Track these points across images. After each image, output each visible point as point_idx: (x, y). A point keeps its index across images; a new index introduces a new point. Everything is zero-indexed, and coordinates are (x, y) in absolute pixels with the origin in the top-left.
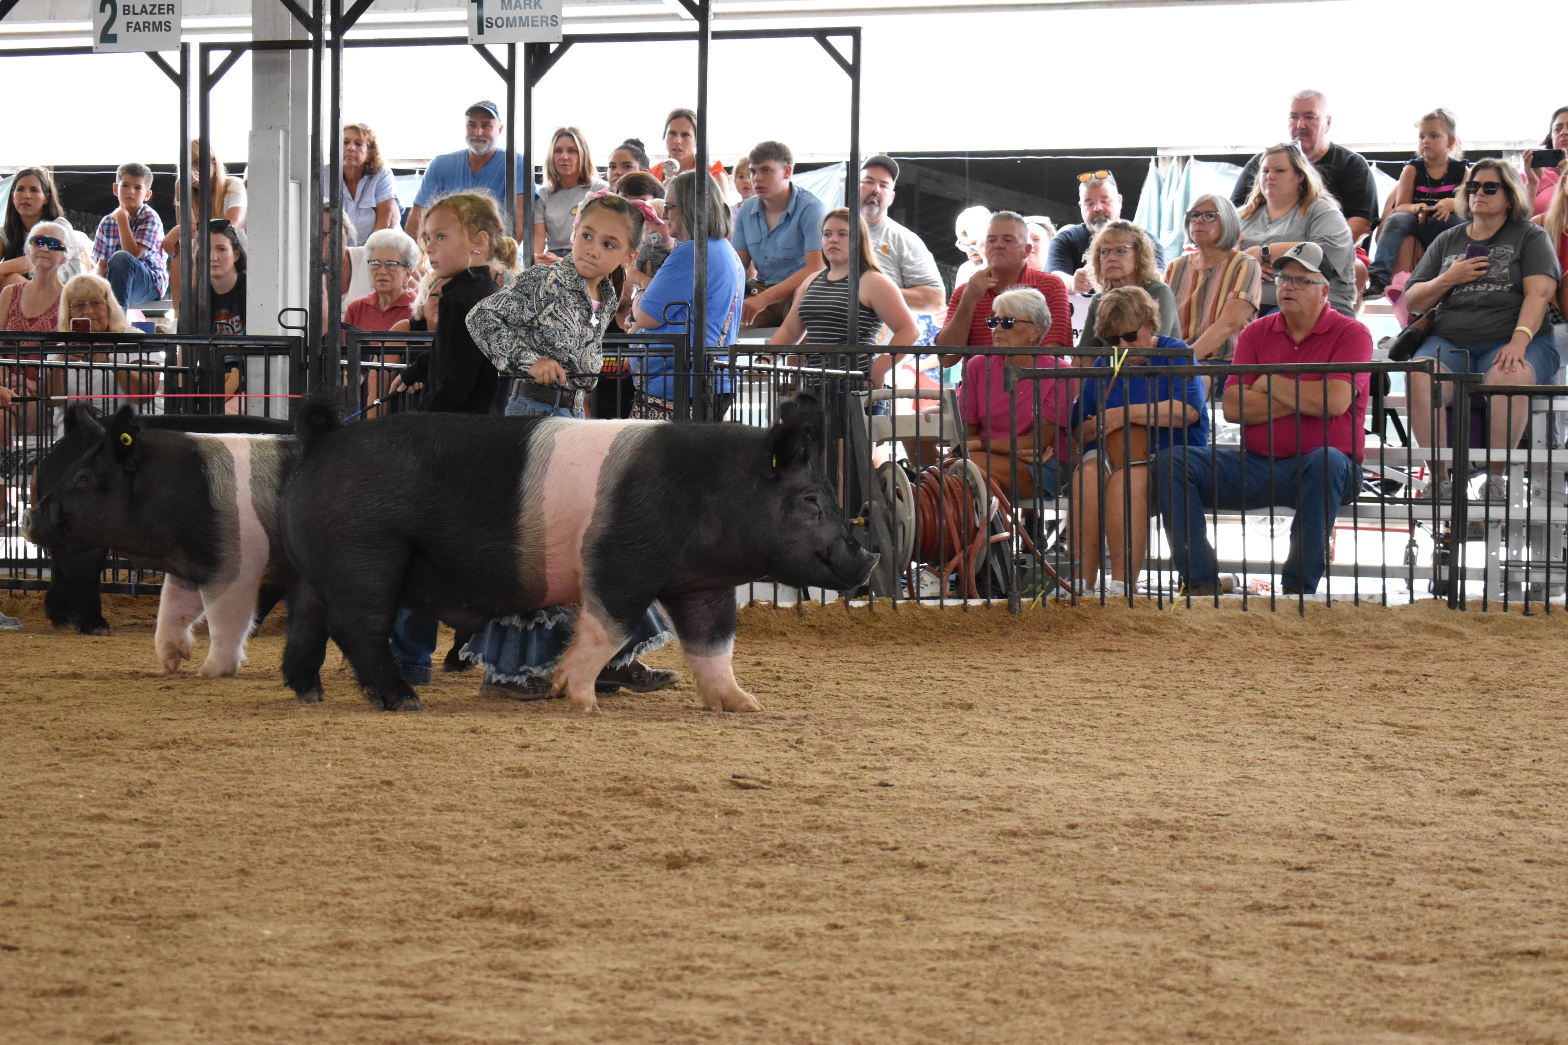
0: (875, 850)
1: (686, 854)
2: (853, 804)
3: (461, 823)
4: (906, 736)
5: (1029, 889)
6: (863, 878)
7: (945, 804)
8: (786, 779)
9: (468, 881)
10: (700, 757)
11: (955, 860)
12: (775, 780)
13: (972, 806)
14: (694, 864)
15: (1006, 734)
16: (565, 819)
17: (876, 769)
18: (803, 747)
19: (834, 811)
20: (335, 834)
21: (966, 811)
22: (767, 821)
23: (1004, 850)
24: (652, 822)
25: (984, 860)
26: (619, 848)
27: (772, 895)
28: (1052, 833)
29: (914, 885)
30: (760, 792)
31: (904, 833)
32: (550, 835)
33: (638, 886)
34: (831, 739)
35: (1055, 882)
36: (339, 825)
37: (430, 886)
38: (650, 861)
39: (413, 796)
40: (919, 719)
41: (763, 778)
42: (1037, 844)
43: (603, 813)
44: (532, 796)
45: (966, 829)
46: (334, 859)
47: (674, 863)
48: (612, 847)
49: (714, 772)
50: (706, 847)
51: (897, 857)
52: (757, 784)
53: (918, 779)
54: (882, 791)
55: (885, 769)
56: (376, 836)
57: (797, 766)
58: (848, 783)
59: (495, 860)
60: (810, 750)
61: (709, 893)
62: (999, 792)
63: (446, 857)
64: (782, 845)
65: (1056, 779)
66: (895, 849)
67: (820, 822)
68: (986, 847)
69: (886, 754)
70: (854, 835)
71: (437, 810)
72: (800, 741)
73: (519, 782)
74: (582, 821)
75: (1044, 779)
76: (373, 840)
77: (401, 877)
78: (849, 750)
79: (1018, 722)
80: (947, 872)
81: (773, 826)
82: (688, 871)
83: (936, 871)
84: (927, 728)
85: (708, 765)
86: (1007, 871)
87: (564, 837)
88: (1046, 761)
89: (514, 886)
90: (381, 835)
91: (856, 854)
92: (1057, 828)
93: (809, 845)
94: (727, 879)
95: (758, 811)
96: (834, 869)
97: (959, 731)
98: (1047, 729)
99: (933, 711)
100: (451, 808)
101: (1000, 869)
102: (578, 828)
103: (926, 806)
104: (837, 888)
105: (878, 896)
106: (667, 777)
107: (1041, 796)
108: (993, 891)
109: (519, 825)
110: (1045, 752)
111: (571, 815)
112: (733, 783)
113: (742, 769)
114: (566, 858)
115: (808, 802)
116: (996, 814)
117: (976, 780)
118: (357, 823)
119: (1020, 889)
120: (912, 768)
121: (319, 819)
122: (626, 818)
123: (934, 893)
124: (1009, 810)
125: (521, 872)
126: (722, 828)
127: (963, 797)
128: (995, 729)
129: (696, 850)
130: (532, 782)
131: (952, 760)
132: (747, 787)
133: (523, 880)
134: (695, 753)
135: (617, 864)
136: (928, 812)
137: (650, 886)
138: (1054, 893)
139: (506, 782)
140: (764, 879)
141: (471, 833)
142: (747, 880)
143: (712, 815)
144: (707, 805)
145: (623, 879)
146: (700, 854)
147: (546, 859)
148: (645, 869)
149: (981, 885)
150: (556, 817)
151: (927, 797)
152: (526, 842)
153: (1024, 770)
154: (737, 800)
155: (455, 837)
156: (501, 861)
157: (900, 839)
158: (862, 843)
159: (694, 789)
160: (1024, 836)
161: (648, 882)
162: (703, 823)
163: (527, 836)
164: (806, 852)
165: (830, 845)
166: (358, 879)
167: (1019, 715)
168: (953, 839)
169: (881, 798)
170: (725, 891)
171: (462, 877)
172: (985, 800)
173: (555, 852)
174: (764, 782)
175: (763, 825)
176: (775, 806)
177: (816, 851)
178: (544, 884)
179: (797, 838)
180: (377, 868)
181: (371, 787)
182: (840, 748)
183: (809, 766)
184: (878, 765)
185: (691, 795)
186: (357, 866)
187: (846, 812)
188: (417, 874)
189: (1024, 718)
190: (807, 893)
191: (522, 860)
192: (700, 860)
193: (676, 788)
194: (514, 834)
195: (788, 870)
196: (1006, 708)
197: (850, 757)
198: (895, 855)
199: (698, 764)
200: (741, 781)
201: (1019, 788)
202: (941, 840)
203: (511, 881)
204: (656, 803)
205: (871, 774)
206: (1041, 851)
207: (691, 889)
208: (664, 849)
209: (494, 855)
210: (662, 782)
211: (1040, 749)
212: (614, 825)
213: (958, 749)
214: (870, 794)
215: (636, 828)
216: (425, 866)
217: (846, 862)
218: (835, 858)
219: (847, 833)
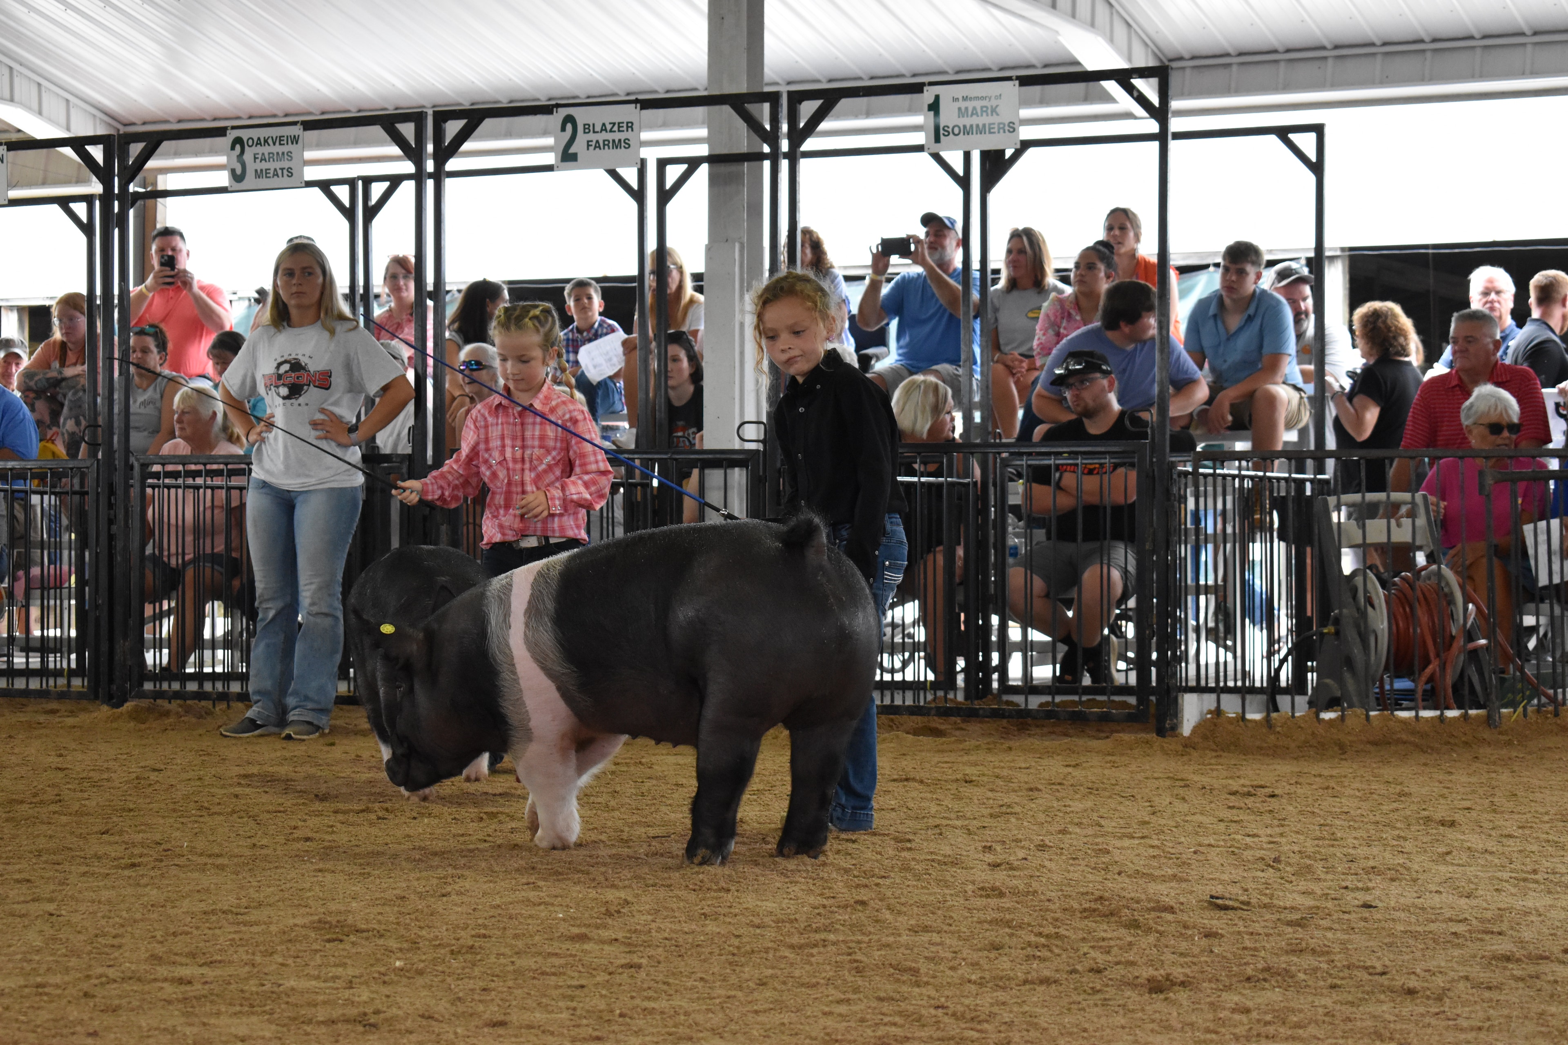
0: (1364, 975)
1: (1168, 977)
2: (1336, 926)
3: (938, 944)
4: (1387, 855)
5: (1526, 1017)
6: (1352, 1004)
7: (1433, 927)
8: (1266, 900)
9: (949, 1004)
10: (1175, 876)
11: (1448, 986)
12: (1254, 901)
13: (1461, 928)
14: (1176, 988)
15: (1492, 853)
16: (1043, 940)
17: (1357, 889)
18: (1281, 867)
19: (1317, 933)
20: (812, 955)
21: (1455, 934)
22: (1248, 944)
23: (1496, 976)
24: (1130, 944)
25: (1477, 986)
26: (1099, 971)
27: (1259, 1021)
28: (1547, 958)
29: (1405, 1012)
30: (1240, 913)
31: (1392, 956)
32: (1028, 957)
33: (1121, 1012)
34: (1309, 857)
35: (1553, 1009)
36: (816, 946)
37: (911, 1008)
38: (1132, 984)
39: (887, 915)
40: (1399, 837)
41: (1241, 898)
42: (1532, 969)
43: (1081, 934)
44: (1007, 916)
45: (1456, 952)
46: (814, 980)
47: (1156, 987)
48: (1091, 970)
49: (1192, 892)
50: (1187, 971)
51: (1386, 983)
52: (1236, 905)
53: (1402, 900)
54: (1366, 913)
55: (1368, 889)
56: (854, 957)
57: (1275, 886)
58: (1330, 904)
59: (975, 983)
60: (1288, 869)
61: (1194, 1019)
62: (1488, 915)
63: (925, 979)
64: (1267, 969)
65: (1548, 900)
66: (1384, 973)
67: (1304, 945)
68: (1477, 972)
69: (1367, 873)
70: (1340, 959)
71: (913, 930)
72: (1277, 860)
73: (993, 902)
74: (1059, 943)
75: (1535, 900)
76: (850, 962)
77: (880, 999)
78: (1329, 870)
79: (1504, 840)
80: (1439, 999)
81: (1255, 949)
82: (1171, 995)
83: (1428, 998)
84: (1408, 846)
85: (1184, 885)
86: (1502, 998)
87: (1042, 959)
88: (1536, 882)
89: (995, 1009)
90: (859, 956)
91: (1343, 979)
92: (1552, 953)
93: (1293, 968)
94: (1212, 1004)
95: (1239, 933)
96: (1322, 995)
97: (1442, 849)
98: (1535, 848)
99: (1413, 828)
100: (926, 929)
101: (1494, 995)
102: (1057, 951)
103: (1413, 928)
104: (1326, 1014)
105: (1369, 1023)
106: (1143, 897)
107: (1533, 918)
108: (1489, 1019)
109: (996, 947)
110: (1535, 872)
111: (1048, 936)
112: (1210, 903)
113: (1219, 890)
114: (1045, 981)
115: (1290, 923)
116: (1487, 937)
117: (1463, 901)
118: (834, 944)
119: (1518, 1017)
120: (1395, 889)
121: (795, 940)
122: (1104, 939)
123: (1427, 1020)
124: (1500, 934)
125: (1001, 995)
126: (1203, 951)
127: (1451, 920)
128: (1481, 846)
129: (1178, 973)
130: (1006, 902)
131: (1436, 880)
132: (1226, 908)
133: (1004, 1004)
134: (1170, 872)
135: (1098, 988)
136: (1415, 935)
137: (1133, 1011)
138: (1554, 1022)
139: (980, 902)
140: (1250, 1004)
141: (950, 955)
142: (1233, 1006)
143: (1192, 937)
144: (1186, 927)
145: (1105, 1003)
146: (1182, 978)
147: (1026, 982)
148: (1128, 993)
149: (1476, 1012)
150: (1033, 939)
151: (1413, 919)
152: (1004, 964)
153: (1513, 890)
154: (1216, 922)
155: (933, 959)
156: (981, 984)
157: (1387, 963)
158: (1349, 968)
159: (1171, 910)
160: (1518, 960)
161: (1131, 1007)
162: (1184, 945)
163: (1005, 959)
164: (1292, 977)
165: (1316, 970)
166: (839, 1002)
167: (1505, 832)
168: (1443, 964)
169: (1365, 920)
170: (1211, 1016)
171: (943, 1000)
172: (1474, 922)
173: (1034, 974)
174: (1242, 903)
175: (1245, 948)
176: (1257, 927)
177: (1301, 976)
178: (1026, 1008)
179: (1282, 961)
180: (856, 990)
181: (846, 907)
182: (1319, 867)
183: (1287, 885)
184: (1360, 885)
185: (1169, 917)
186: (836, 988)
187: (1329, 935)
188: (898, 997)
189: (1510, 836)
190: (1295, 1019)
191: (1001, 982)
192: (1183, 984)
193: (1153, 909)
194: (992, 955)
195: (1273, 996)
196: (1491, 825)
197: (1330, 877)
198: (1383, 980)
199: (1173, 884)
200: (1220, 902)
201: (1510, 909)
202: (1432, 964)
203: (992, 1005)
204: (1134, 925)
205: (1353, 895)
206: (1538, 978)
207: (1175, 1014)
208: (1147, 972)
209: (973, 977)
210: (1138, 902)
211: (1529, 868)
212: (1093, 947)
213: (1443, 868)
214: (1353, 916)
215: (1115, 950)
216: (905, 989)
217: (1333, 987)
218: (1322, 983)
219: (1332, 957)
